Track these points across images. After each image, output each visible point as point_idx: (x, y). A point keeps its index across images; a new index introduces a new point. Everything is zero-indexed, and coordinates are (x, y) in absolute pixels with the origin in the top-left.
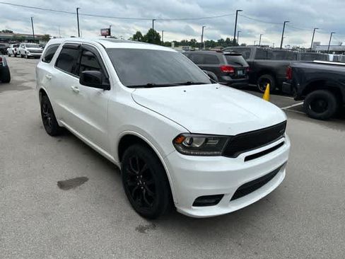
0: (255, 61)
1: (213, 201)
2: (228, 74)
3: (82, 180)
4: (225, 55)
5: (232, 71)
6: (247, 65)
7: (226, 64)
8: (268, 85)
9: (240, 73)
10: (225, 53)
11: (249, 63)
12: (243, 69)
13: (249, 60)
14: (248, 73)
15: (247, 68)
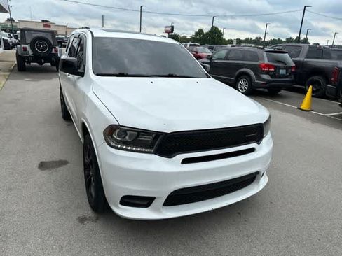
0: (306, 60)
1: (146, 203)
2: (267, 73)
3: (62, 163)
4: (266, 52)
5: (272, 70)
6: (294, 65)
7: (266, 62)
8: (311, 87)
9: (282, 72)
10: (266, 49)
11: (295, 62)
12: (287, 68)
13: (297, 59)
14: (292, 73)
15: (292, 67)
